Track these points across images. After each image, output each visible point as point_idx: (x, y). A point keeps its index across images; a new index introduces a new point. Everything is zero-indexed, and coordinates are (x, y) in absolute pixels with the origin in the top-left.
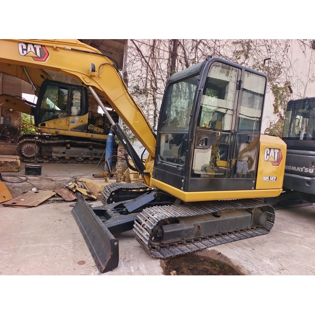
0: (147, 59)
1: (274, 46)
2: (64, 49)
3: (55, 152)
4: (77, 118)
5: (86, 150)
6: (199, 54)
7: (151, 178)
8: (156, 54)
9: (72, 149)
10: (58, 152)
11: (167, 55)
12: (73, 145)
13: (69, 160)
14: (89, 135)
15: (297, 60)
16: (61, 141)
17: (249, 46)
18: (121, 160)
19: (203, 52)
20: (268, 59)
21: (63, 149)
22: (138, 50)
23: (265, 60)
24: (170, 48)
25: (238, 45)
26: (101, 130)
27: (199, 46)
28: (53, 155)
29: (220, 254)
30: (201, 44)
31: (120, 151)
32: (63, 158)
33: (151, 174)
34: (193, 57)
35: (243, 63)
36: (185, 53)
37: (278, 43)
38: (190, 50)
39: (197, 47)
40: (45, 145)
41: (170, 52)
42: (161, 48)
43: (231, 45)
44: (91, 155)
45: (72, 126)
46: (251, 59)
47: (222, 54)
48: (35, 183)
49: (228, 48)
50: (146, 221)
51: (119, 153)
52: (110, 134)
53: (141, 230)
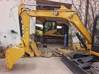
0: (78, 10)
2: (64, 11)
4: (54, 30)
5: (56, 40)
6: (97, 5)
7: (90, 51)
8: (81, 8)
9: (52, 39)
10: (48, 40)
11: (85, 7)
12: (52, 38)
14: (57, 35)
16: (49, 37)
18: (70, 43)
19: (98, 5)
21: (50, 40)
22: (75, 7)
24: (86, 5)
26: (60, 33)
28: (47, 41)
30: (97, 2)
32: (50, 42)
33: (90, 49)
34: (94, 7)
36: (91, 6)
38: (93, 5)
39: (96, 3)
40: (45, 39)
41: (86, 6)
42: (83, 5)
44: (57, 41)
45: (52, 33)
48: (46, 50)
50: (97, 67)
51: (69, 41)
52: (66, 35)
53: (95, 71)
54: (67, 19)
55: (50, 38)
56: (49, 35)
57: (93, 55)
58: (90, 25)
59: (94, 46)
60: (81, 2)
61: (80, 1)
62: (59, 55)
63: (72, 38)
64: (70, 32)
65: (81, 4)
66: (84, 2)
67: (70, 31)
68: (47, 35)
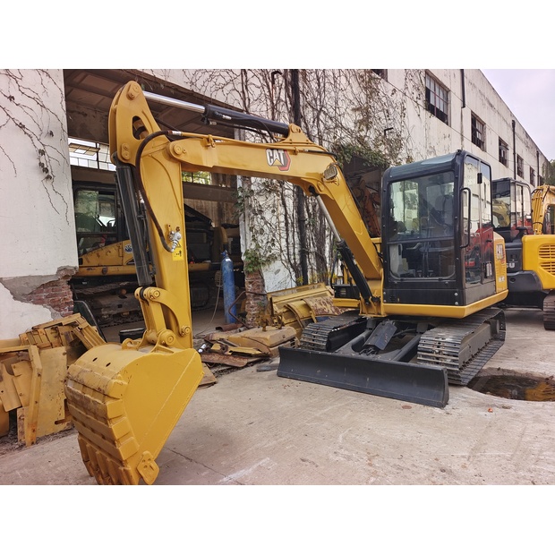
1: (391, 111)
2: (304, 152)
3: (108, 307)
6: (322, 127)
7: (382, 304)
10: (110, 306)
13: (127, 317)
15: (414, 126)
17: (368, 112)
18: (254, 296)
19: (325, 125)
20: (388, 129)
21: (116, 300)
23: (385, 131)
25: (357, 113)
27: (320, 117)
28: (104, 312)
29: (499, 369)
30: (322, 114)
31: (250, 283)
32: (119, 315)
33: (382, 299)
35: (365, 136)
37: (394, 105)
38: (311, 123)
39: (318, 117)
43: (350, 112)
45: (129, 256)
46: (372, 130)
47: (344, 125)
49: (349, 118)
50: (438, 347)
51: (249, 287)
52: (228, 260)
53: (438, 358)
54: (315, 184)
55: (113, 293)
56: (112, 270)
57: (391, 316)
58: (310, 208)
59: (396, 282)
60: (273, 108)
61: (269, 103)
62: (246, 362)
63: (260, 273)
64: (246, 245)
65: (273, 113)
66: (284, 108)
67: (249, 238)
68: (98, 271)
